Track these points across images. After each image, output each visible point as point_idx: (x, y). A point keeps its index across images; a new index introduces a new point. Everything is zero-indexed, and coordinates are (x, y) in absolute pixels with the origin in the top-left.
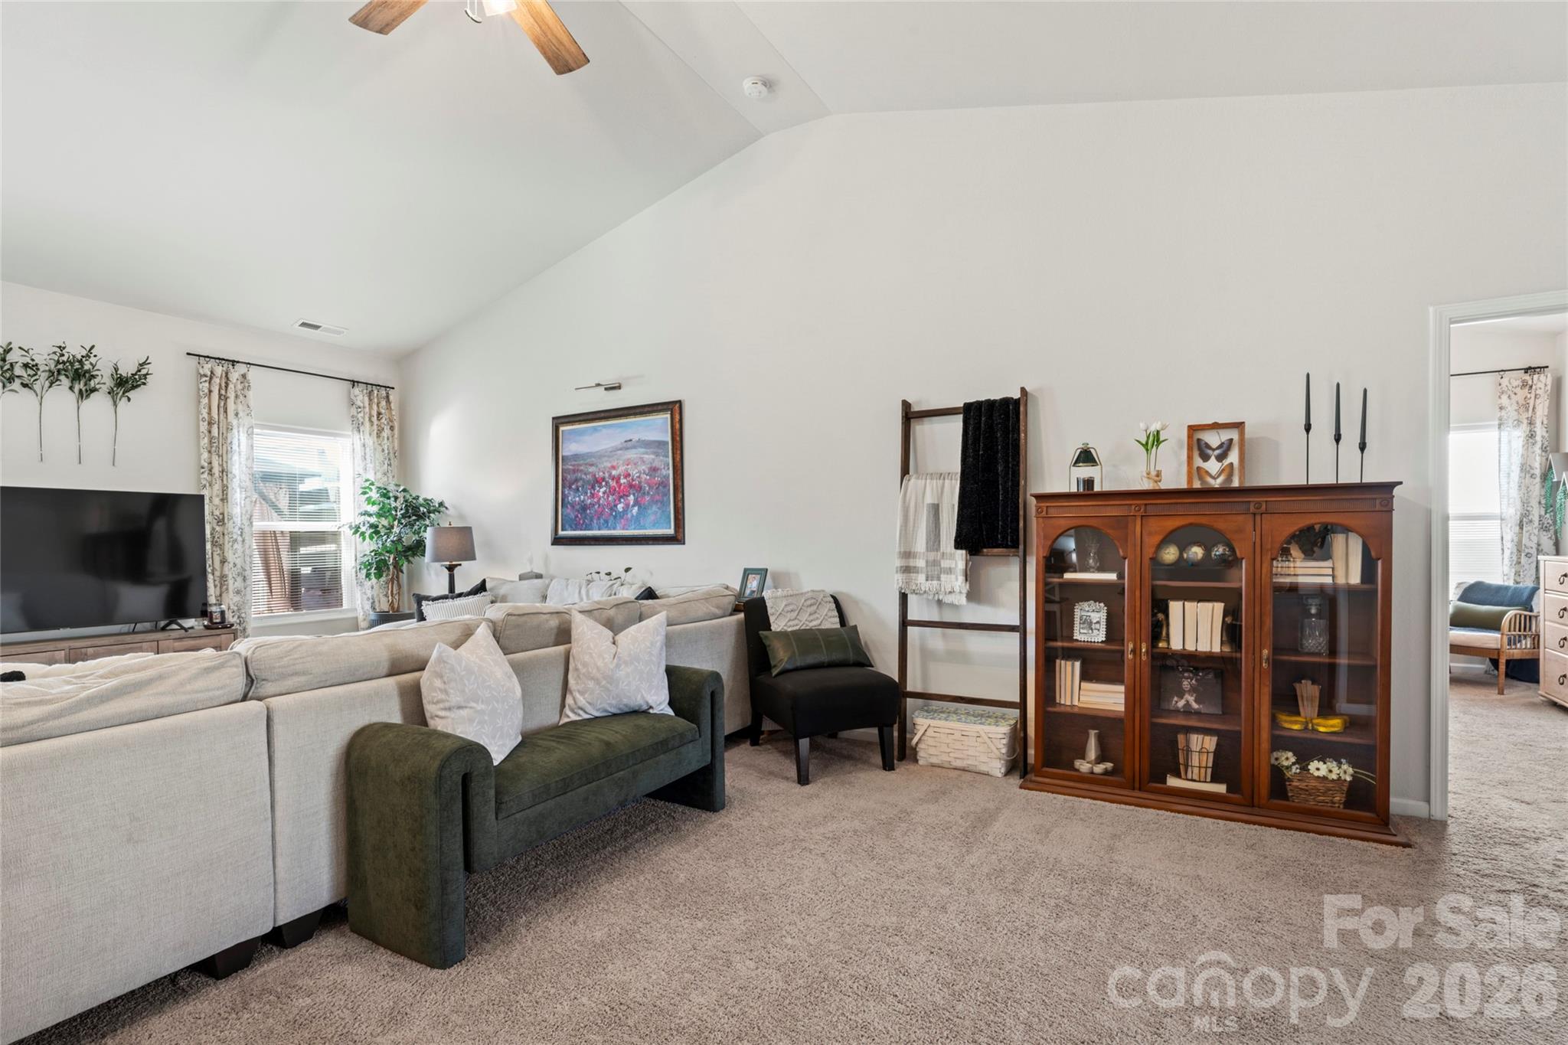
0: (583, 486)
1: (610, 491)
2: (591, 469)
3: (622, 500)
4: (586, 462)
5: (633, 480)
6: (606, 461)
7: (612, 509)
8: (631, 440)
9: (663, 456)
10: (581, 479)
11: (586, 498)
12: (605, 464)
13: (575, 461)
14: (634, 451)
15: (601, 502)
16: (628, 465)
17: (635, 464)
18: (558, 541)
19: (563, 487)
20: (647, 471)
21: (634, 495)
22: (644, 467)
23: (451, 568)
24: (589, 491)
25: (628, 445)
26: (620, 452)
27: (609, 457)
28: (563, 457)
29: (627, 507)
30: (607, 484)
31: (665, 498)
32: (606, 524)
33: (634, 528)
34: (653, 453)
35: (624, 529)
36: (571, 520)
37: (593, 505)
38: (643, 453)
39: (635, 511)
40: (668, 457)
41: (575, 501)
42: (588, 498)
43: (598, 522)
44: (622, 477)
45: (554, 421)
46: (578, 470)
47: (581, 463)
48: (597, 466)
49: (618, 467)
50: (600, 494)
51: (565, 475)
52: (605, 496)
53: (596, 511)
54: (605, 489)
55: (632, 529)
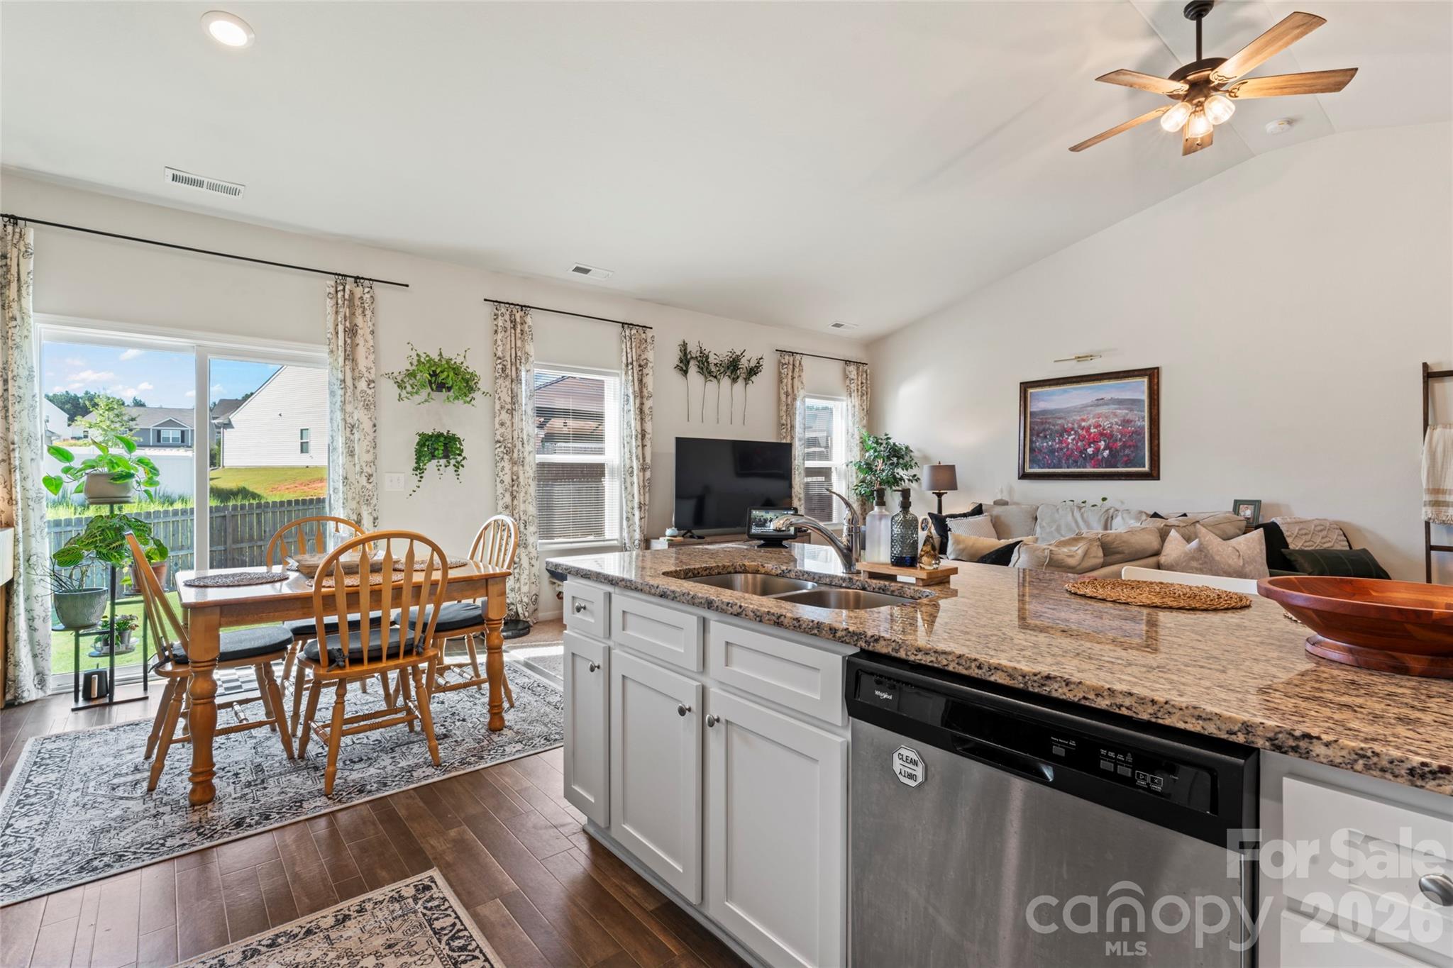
0: (1051, 435)
1: (1079, 438)
2: (1059, 422)
3: (1092, 445)
4: (1054, 416)
5: (1104, 430)
6: (1075, 415)
7: (1081, 452)
8: (1103, 399)
9: (1137, 411)
10: (1049, 429)
11: (1054, 443)
12: (1075, 418)
13: (1044, 415)
14: (1106, 407)
15: (1070, 446)
16: (1099, 418)
17: (1106, 417)
18: (1024, 476)
19: (1031, 435)
20: (1120, 423)
21: (1105, 441)
22: (1116, 420)
23: (939, 495)
24: (1057, 438)
25: (1100, 402)
26: (1089, 408)
27: (1079, 412)
28: (1031, 413)
29: (1097, 450)
30: (1076, 432)
31: (1139, 444)
32: (1076, 464)
33: (1106, 467)
34: (1127, 409)
35: (1094, 467)
36: (1039, 460)
37: (1062, 449)
38: (1116, 409)
39: (1106, 453)
40: (1144, 411)
41: (1043, 446)
42: (1056, 444)
43: (1067, 462)
44: (1092, 427)
45: (1022, 385)
46: (1046, 422)
47: (1050, 417)
48: (1066, 419)
49: (1088, 420)
50: (1068, 440)
51: (1032, 425)
52: (1074, 442)
53: (1064, 454)
54: (1074, 436)
55: (1103, 467)
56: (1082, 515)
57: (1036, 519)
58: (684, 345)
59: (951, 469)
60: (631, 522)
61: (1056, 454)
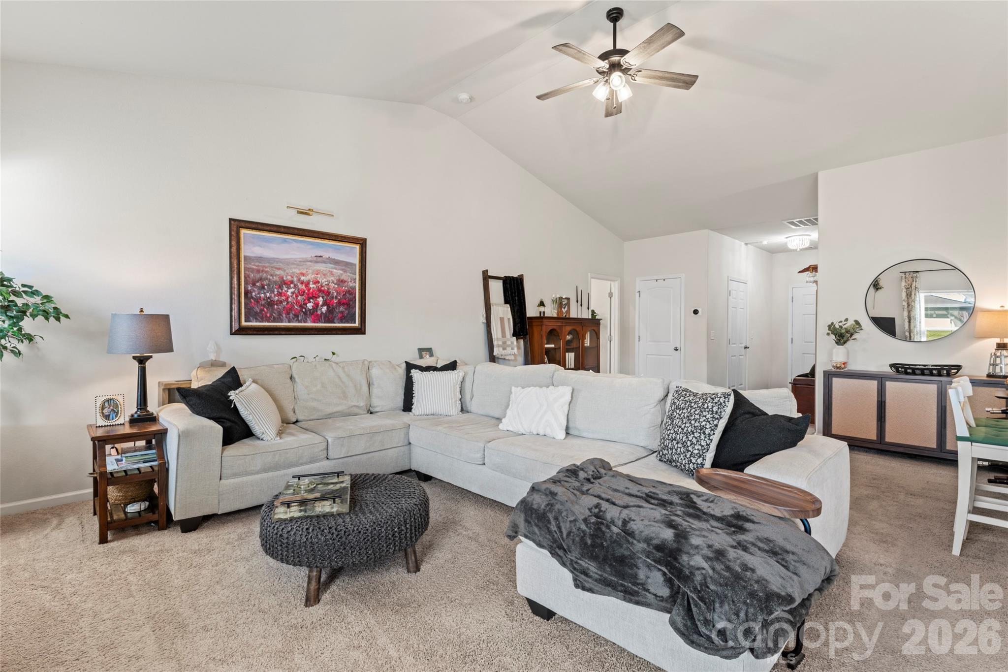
0: (269, 285)
1: (299, 292)
2: (278, 272)
3: (311, 300)
4: (272, 265)
5: (322, 287)
6: (294, 268)
7: (301, 306)
8: (321, 257)
9: (350, 273)
10: (267, 279)
11: (273, 295)
12: (294, 270)
13: (260, 263)
14: (324, 265)
15: (290, 300)
16: (317, 274)
17: (324, 275)
18: (242, 331)
19: (246, 283)
20: (335, 282)
21: (323, 297)
22: (333, 278)
23: (142, 361)
24: (276, 290)
25: (319, 259)
26: (310, 263)
27: (298, 265)
28: (245, 257)
29: (316, 305)
30: (295, 286)
31: (351, 303)
32: (296, 317)
33: (324, 323)
34: (342, 270)
35: (314, 322)
36: (256, 313)
37: (281, 302)
38: (332, 268)
39: (324, 309)
40: (356, 274)
41: (260, 297)
42: (275, 295)
43: (288, 316)
44: (311, 283)
45: (232, 222)
46: (262, 271)
47: (267, 265)
48: (285, 271)
49: (308, 275)
50: (288, 293)
51: (247, 272)
52: (294, 296)
53: (284, 307)
54: (294, 290)
55: (322, 323)
57: (292, 378)
61: (275, 306)
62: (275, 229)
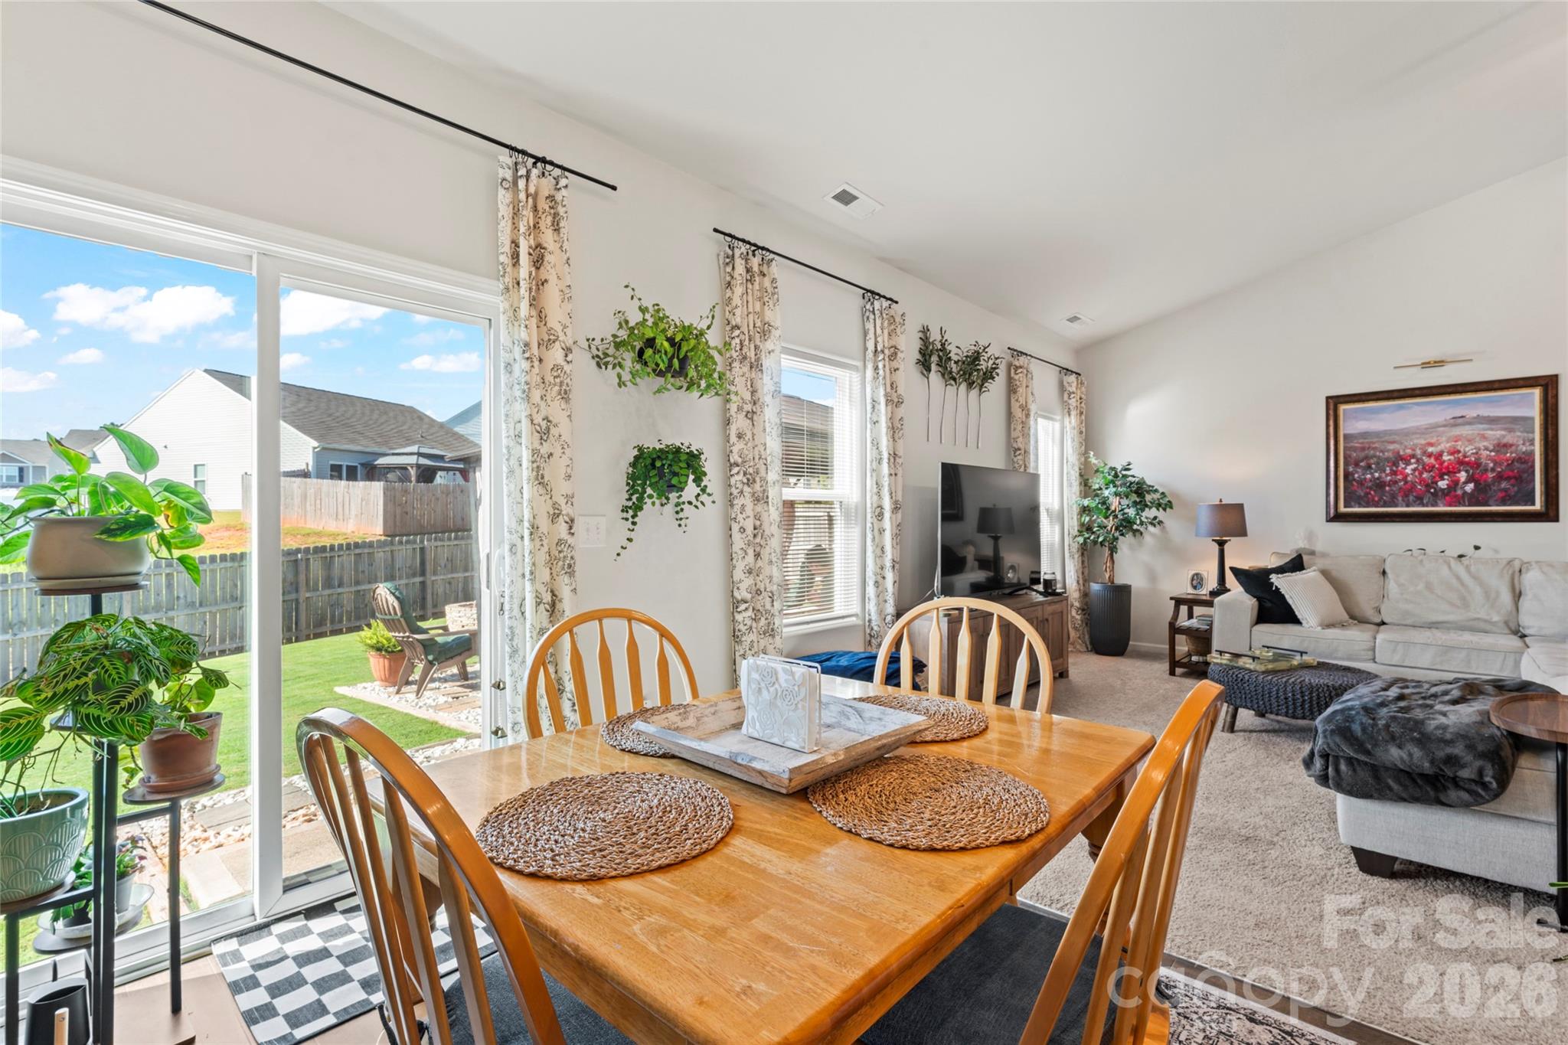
0: (1377, 464)
1: (1424, 468)
2: (1391, 447)
3: (1446, 477)
4: (1382, 440)
5: (1465, 456)
6: (1417, 438)
7: (1428, 486)
8: (1462, 417)
9: (1523, 432)
10: (1375, 456)
11: (1384, 475)
12: (1416, 441)
13: (1367, 439)
14: (1467, 427)
15: (1409, 479)
16: (1456, 441)
17: (1469, 441)
18: (1338, 517)
19: (1346, 464)
20: (1491, 448)
21: (1467, 471)
22: (1486, 444)
23: (1221, 544)
24: (1388, 469)
25: (1459, 421)
26: (1442, 429)
27: (1423, 434)
28: (1344, 435)
30: (1418, 461)
31: (1525, 475)
32: (1419, 500)
33: (1469, 505)
34: (1504, 429)
35: (1450, 505)
36: (1360, 497)
37: (1396, 482)
38: (1485, 430)
39: (1470, 487)
40: (1532, 432)
41: (1365, 479)
42: (1387, 475)
43: (1406, 499)
44: (1445, 454)
45: (1330, 400)
46: (1369, 448)
47: (1375, 440)
48: (1401, 443)
49: (1439, 444)
50: (1407, 471)
51: (1348, 452)
52: (1417, 473)
53: (1401, 488)
54: (1415, 466)
55: (1464, 505)
56: (1467, 568)
57: (1384, 573)
58: (925, 331)
59: (1240, 507)
60: (880, 588)
61: (1387, 488)
62: (1386, 395)
